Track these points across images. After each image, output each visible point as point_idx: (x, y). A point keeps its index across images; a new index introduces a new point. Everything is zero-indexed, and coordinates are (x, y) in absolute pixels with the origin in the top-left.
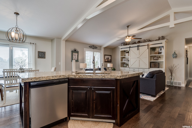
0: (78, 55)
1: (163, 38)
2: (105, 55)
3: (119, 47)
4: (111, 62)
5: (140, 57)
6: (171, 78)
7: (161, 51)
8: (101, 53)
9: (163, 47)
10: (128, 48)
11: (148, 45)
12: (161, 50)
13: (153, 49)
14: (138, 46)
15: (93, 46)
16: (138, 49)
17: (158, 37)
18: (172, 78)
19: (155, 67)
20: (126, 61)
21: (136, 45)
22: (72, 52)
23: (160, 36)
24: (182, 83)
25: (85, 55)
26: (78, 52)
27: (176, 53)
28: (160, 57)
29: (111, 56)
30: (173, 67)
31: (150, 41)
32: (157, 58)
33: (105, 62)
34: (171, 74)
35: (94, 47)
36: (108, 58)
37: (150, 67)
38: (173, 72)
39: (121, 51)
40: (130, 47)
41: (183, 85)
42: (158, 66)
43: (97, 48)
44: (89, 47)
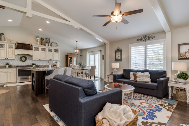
0: (121, 54)
15: (145, 36)
22: (115, 52)
26: (121, 51)
35: (146, 38)
43: (154, 37)
44: (137, 40)
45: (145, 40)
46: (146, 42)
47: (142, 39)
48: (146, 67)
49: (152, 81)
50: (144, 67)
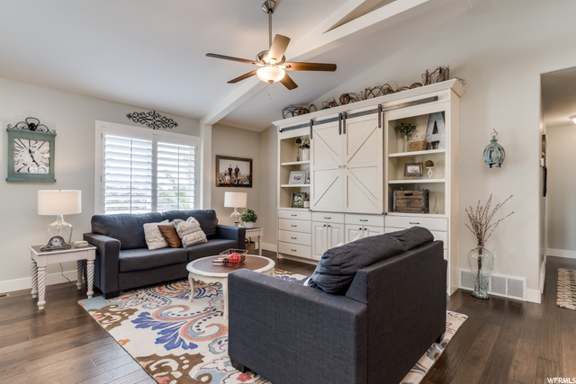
0: (52, 151)
1: (444, 74)
2: (219, 158)
3: (275, 123)
4: (250, 186)
5: (350, 165)
6: (480, 261)
7: (434, 138)
8: (197, 149)
9: (443, 113)
10: (306, 125)
11: (380, 109)
12: (435, 130)
13: (404, 127)
14: (343, 117)
15: (154, 114)
16: (342, 130)
17: (424, 72)
18: (484, 263)
19: (409, 208)
20: (303, 180)
21: (334, 112)
22: (12, 133)
23: (432, 66)
24: (528, 286)
25: (103, 154)
26: (50, 137)
27: (501, 142)
28: (431, 164)
29: (251, 161)
30: (487, 208)
31: (390, 91)
32: (417, 168)
33: (221, 185)
34: (480, 243)
35: (155, 120)
36: (237, 170)
37: (391, 210)
38: (488, 232)
39: (282, 140)
40: (312, 123)
41: (533, 295)
42: (423, 205)
43: (176, 125)
44: (129, 116)
45: (154, 126)
46: (156, 131)
47: (144, 119)
48: (154, 204)
49: (209, 238)
50: (149, 206)
